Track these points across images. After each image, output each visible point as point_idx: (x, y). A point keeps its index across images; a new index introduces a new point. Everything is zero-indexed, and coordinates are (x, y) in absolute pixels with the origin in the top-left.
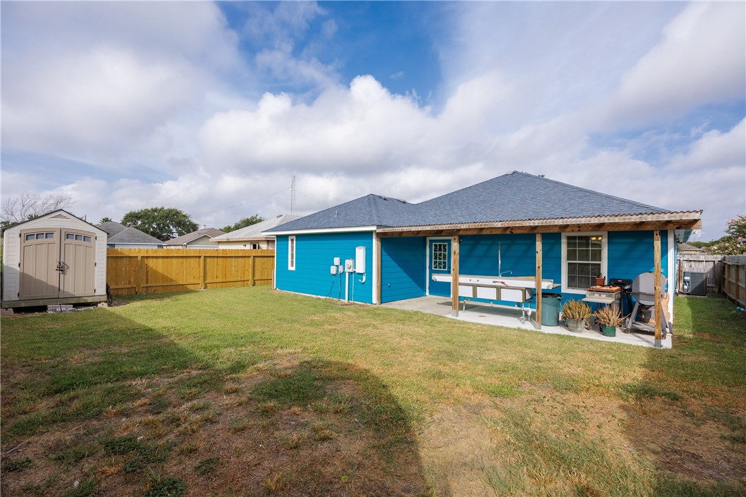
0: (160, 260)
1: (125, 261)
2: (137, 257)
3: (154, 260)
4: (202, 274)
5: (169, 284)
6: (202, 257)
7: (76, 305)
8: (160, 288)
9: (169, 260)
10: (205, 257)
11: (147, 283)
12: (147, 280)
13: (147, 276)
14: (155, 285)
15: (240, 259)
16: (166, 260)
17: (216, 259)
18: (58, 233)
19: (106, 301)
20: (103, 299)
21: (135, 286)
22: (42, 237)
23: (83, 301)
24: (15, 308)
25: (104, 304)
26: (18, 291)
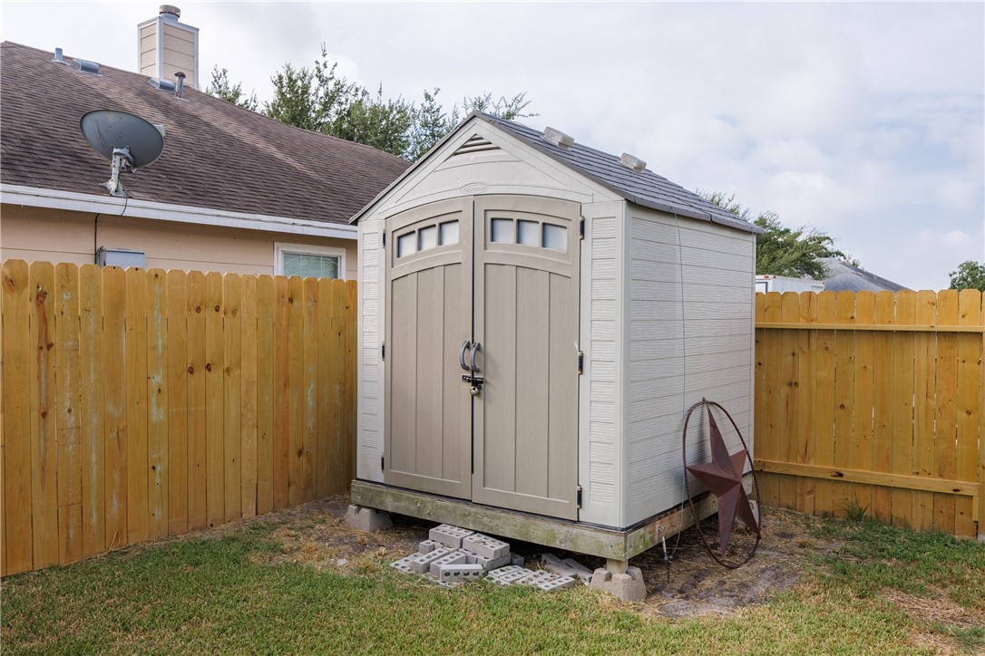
1: (923, 356)
7: (525, 552)
18: (466, 217)
19: (633, 562)
20: (608, 546)
21: (968, 487)
22: (430, 238)
23: (538, 534)
24: (377, 511)
25: (620, 576)
26: (380, 451)
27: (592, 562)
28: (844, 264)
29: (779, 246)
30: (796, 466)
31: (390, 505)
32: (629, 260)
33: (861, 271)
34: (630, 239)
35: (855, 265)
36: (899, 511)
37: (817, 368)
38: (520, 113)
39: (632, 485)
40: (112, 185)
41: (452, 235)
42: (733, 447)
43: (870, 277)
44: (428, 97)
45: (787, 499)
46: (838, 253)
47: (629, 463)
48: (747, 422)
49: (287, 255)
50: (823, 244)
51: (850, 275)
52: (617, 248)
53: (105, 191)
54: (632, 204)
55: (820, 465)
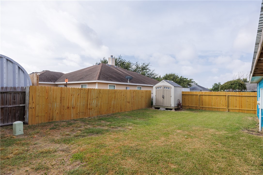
0: (207, 96)
1: (194, 96)
2: (198, 95)
3: (205, 96)
4: (227, 104)
5: (211, 107)
6: (227, 96)
7: (167, 109)
8: (207, 108)
9: (211, 96)
10: (228, 96)
11: (202, 105)
12: (202, 104)
13: (202, 103)
14: (205, 107)
15: (252, 98)
16: (209, 96)
17: (235, 97)
18: (162, 87)
19: (174, 109)
20: (173, 108)
21: (198, 106)
22: (159, 88)
23: (168, 108)
24: (155, 107)
25: (174, 110)
26: (155, 103)
27: (171, 109)
28: (195, 84)
29: (184, 81)
30: (185, 105)
31: (156, 107)
32: (174, 90)
33: (197, 85)
34: (174, 89)
35: (197, 84)
36: (193, 108)
37: (187, 97)
38: (149, 65)
39: (174, 104)
40: (128, 82)
41: (161, 88)
42: (181, 103)
43: (199, 86)
44: (137, 63)
45: (184, 108)
46: (194, 82)
47: (174, 103)
48: (181, 101)
49: (138, 87)
50: (192, 80)
51: (195, 86)
52: (173, 89)
53: (128, 83)
54: (174, 86)
55: (187, 105)
